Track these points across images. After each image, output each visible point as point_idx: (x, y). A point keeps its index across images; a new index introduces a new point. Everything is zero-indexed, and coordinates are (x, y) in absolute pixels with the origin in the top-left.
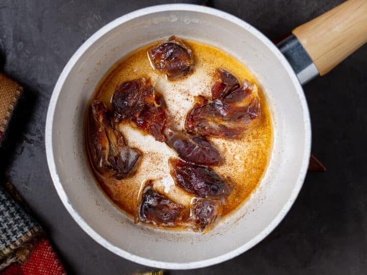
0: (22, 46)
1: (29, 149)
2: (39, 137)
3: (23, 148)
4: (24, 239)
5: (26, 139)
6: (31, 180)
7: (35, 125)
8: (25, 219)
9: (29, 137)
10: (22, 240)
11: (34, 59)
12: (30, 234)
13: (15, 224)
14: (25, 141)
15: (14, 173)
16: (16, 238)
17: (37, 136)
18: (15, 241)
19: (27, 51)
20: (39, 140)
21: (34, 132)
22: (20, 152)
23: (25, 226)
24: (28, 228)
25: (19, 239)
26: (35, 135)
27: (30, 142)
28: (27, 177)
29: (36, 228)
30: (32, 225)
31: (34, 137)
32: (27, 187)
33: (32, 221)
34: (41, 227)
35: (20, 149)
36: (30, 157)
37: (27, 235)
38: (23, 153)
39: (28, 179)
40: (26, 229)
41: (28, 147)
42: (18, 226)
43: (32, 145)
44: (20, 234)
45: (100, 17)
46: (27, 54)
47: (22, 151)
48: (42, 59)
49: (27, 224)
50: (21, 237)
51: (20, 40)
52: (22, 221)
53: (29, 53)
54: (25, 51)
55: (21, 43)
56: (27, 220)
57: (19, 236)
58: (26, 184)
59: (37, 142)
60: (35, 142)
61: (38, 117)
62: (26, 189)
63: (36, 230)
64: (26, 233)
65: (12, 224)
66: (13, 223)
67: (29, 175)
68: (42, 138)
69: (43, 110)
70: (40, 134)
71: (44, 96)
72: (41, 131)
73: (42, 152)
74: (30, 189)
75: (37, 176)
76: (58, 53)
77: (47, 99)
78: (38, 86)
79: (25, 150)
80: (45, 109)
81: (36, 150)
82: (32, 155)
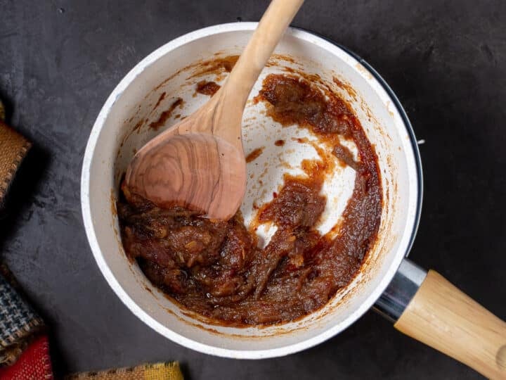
0: (35, 84)
1: (39, 214)
2: (52, 200)
3: (31, 213)
4: (20, 333)
5: (36, 202)
6: (40, 254)
7: (48, 184)
8: (22, 309)
9: (40, 199)
10: (16, 334)
11: (49, 100)
12: (27, 328)
13: (10, 314)
14: (34, 204)
15: (20, 244)
16: (10, 332)
17: (51, 198)
18: (8, 336)
19: (41, 91)
20: (52, 202)
21: (46, 194)
22: (27, 218)
23: (21, 318)
24: (26, 320)
25: (14, 334)
26: (46, 197)
27: (41, 205)
28: (35, 249)
29: (35, 321)
30: (31, 316)
31: (46, 199)
32: (35, 263)
33: (31, 312)
34: (42, 320)
35: (28, 214)
36: (40, 224)
37: (25, 330)
38: (31, 219)
39: (37, 252)
40: (23, 322)
41: (38, 212)
42: (13, 317)
43: (44, 209)
44: (15, 328)
45: (134, 49)
46: (41, 93)
47: (30, 216)
48: (59, 100)
49: (25, 315)
50: (16, 331)
51: (32, 76)
52: (19, 310)
53: (44, 93)
54: (38, 91)
55: (34, 80)
56: (26, 310)
57: (13, 330)
58: (34, 259)
59: (50, 205)
60: (47, 206)
61: (52, 173)
62: (34, 265)
63: (36, 323)
64: (22, 326)
65: (6, 314)
66: (7, 312)
67: (39, 247)
68: (55, 201)
69: (59, 165)
70: (54, 195)
71: (60, 148)
72: (55, 192)
73: (55, 218)
74: (38, 265)
75: (48, 248)
76: (80, 93)
77: (64, 151)
78: (54, 134)
79: (35, 216)
80: (61, 164)
81: (49, 216)
82: (43, 222)
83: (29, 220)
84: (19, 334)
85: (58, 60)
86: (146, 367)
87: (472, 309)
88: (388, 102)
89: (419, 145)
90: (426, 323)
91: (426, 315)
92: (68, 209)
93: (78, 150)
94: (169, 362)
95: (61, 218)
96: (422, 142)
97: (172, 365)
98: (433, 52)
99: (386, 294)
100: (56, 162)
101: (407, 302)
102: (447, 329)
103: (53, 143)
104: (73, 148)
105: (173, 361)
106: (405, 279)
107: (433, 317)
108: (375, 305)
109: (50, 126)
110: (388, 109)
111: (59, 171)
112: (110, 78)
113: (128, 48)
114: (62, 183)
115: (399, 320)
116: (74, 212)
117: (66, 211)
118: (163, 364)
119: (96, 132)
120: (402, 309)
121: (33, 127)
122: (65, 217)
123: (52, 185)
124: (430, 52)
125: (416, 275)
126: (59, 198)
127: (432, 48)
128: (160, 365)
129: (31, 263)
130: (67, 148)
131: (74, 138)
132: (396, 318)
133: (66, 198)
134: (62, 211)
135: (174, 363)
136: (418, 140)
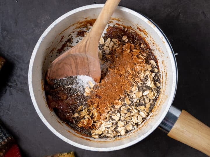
0: (6, 34)
1: (10, 91)
2: (15, 84)
3: (6, 90)
6: (11, 108)
7: (13, 77)
8: (4, 132)
9: (10, 84)
10: (1, 144)
11: (12, 41)
14: (7, 86)
15: (1, 104)
17: (14, 83)
19: (9, 37)
20: (15, 85)
21: (12, 81)
22: (4, 92)
23: (3, 136)
27: (10, 87)
28: (8, 106)
30: (8, 135)
34: (12, 137)
35: (5, 91)
36: (10, 95)
37: (5, 141)
38: (6, 93)
39: (9, 107)
40: (4, 138)
41: (9, 90)
43: (11, 88)
45: (49, 17)
46: (8, 38)
47: (6, 92)
48: (17, 40)
49: (5, 135)
50: (1, 142)
51: (5, 30)
52: (2, 133)
53: (10, 37)
54: (7, 37)
55: (5, 32)
58: (8, 110)
59: (14, 87)
60: (13, 87)
61: (15, 73)
62: (8, 113)
63: (10, 138)
64: (4, 140)
67: (10, 105)
68: (17, 85)
69: (18, 69)
70: (16, 82)
71: (18, 61)
72: (16, 80)
73: (17, 92)
74: (10, 113)
75: (14, 106)
76: (26, 37)
77: (20, 63)
78: (15, 55)
79: (8, 91)
80: (19, 69)
81: (14, 91)
82: (11, 94)
83: (5, 93)
84: (3, 144)
85: (16, 23)
86: (59, 155)
87: (201, 126)
88: (162, 37)
89: (175, 56)
90: (181, 133)
91: (182, 129)
92: (22, 88)
93: (26, 62)
94: (69, 152)
95: (19, 92)
96: (176, 54)
97: (70, 154)
98: (180, 15)
99: (164, 121)
100: (16, 68)
101: (173, 124)
102: (191, 136)
103: (15, 59)
104: (23, 61)
105: (71, 152)
106: (172, 114)
107: (185, 130)
108: (159, 126)
109: (13, 52)
110: (162, 40)
111: (18, 72)
112: (39, 30)
113: (46, 17)
114: (19, 76)
115: (170, 132)
116: (25, 89)
117: (22, 89)
118: (67, 153)
119: (34, 54)
120: (171, 128)
121: (6, 53)
122: (21, 92)
123: (15, 78)
124: (179, 15)
125: (176, 113)
126: (18, 83)
127: (180, 13)
128: (65, 154)
129: (6, 112)
130: (21, 61)
131: (24, 57)
132: (169, 132)
133: (21, 83)
134: (19, 89)
135: (71, 153)
136: (175, 53)
